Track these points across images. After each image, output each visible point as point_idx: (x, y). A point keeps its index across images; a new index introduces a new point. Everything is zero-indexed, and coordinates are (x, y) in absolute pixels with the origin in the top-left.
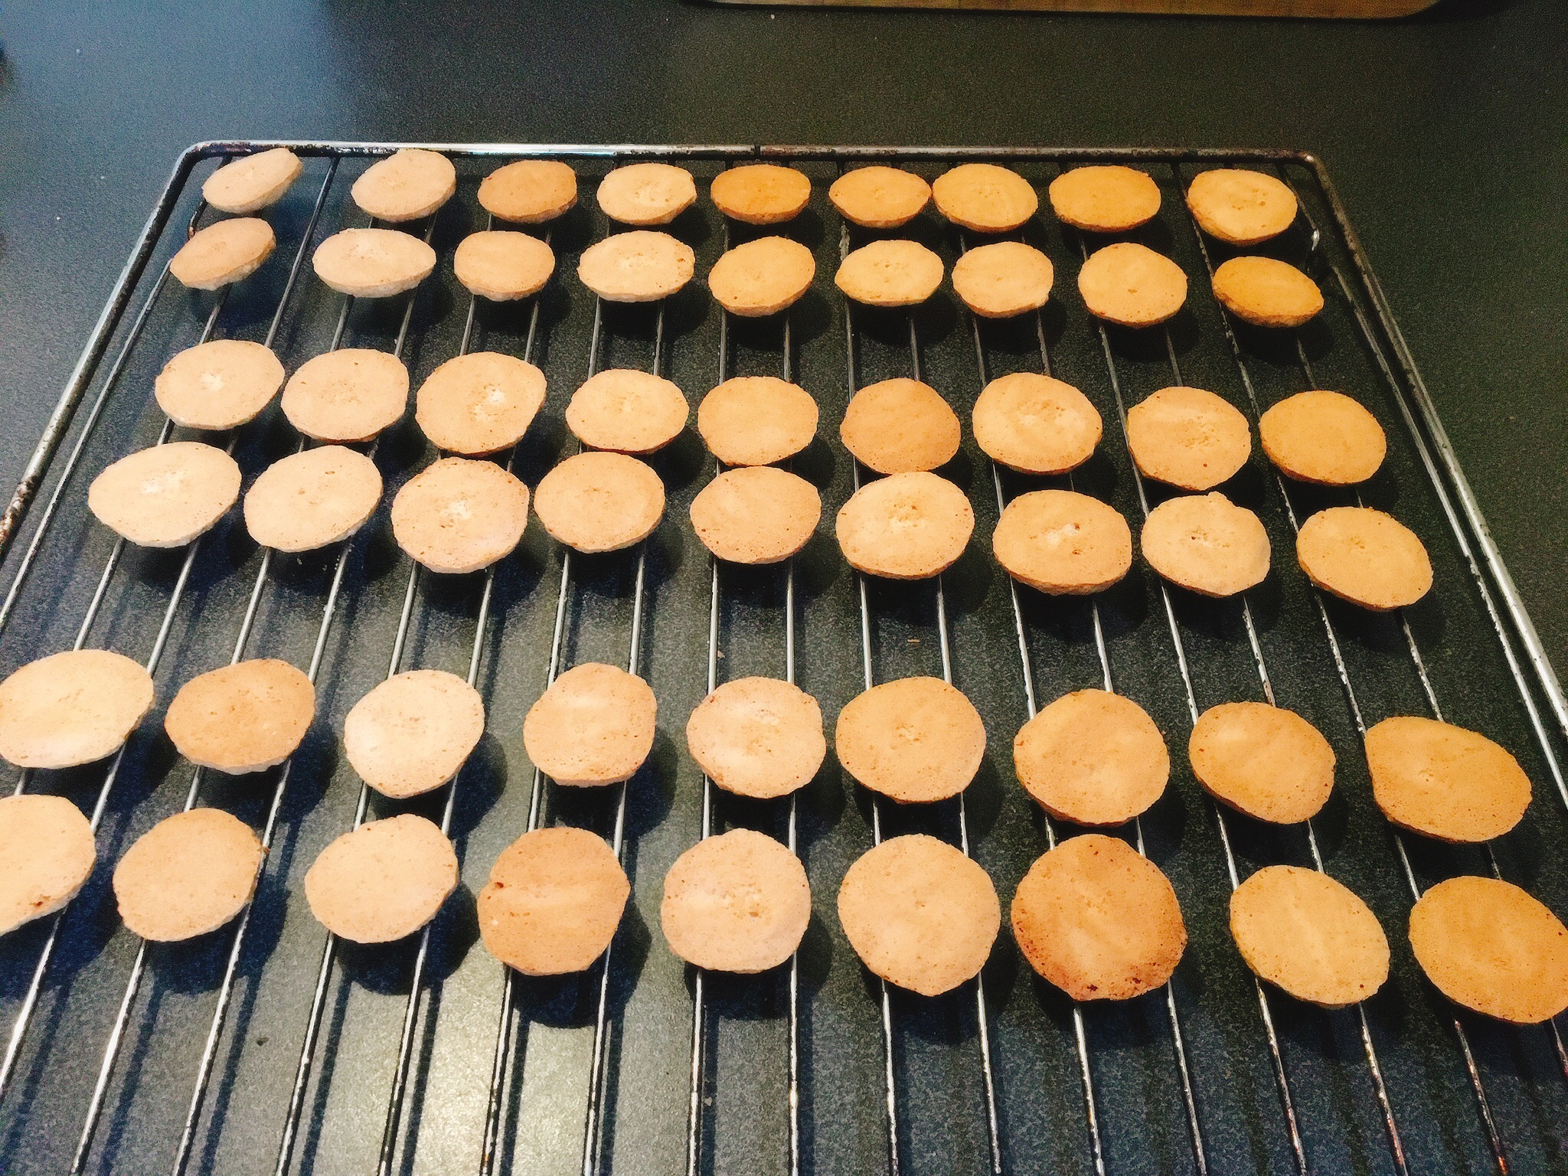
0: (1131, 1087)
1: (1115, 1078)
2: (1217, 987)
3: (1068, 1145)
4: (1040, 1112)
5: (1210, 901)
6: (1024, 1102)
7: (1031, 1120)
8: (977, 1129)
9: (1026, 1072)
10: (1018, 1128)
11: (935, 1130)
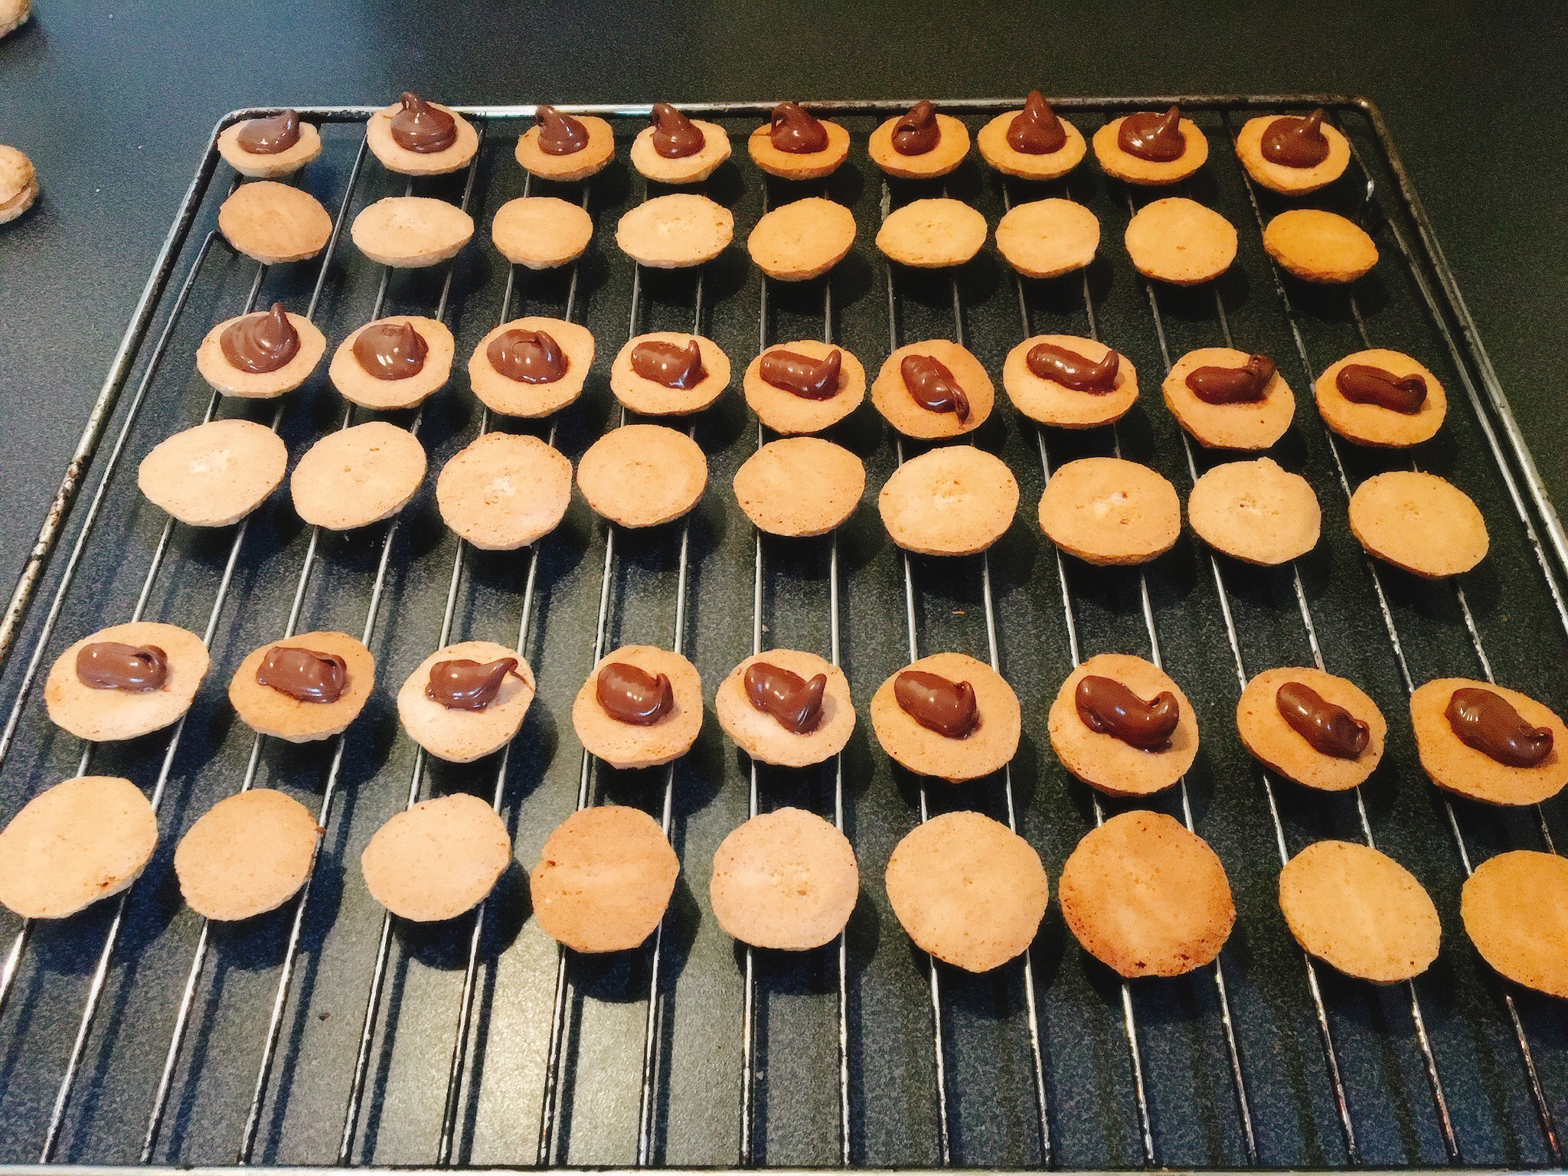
0: (1178, 1061)
1: (1164, 1052)
2: (1266, 961)
3: (1116, 1119)
4: (1088, 1086)
5: (1259, 874)
6: (1073, 1076)
7: (1080, 1094)
8: (1026, 1102)
9: (1075, 1046)
10: (1067, 1101)
11: (984, 1104)
